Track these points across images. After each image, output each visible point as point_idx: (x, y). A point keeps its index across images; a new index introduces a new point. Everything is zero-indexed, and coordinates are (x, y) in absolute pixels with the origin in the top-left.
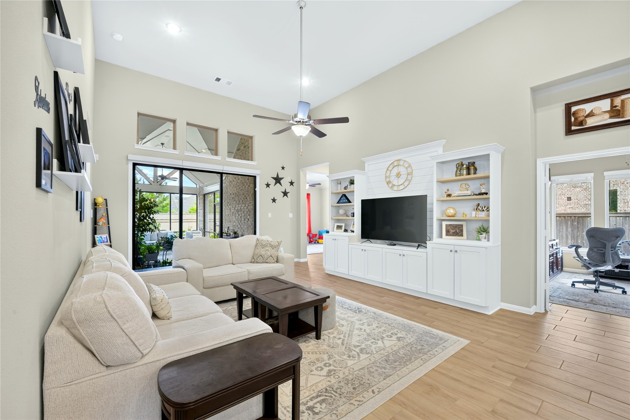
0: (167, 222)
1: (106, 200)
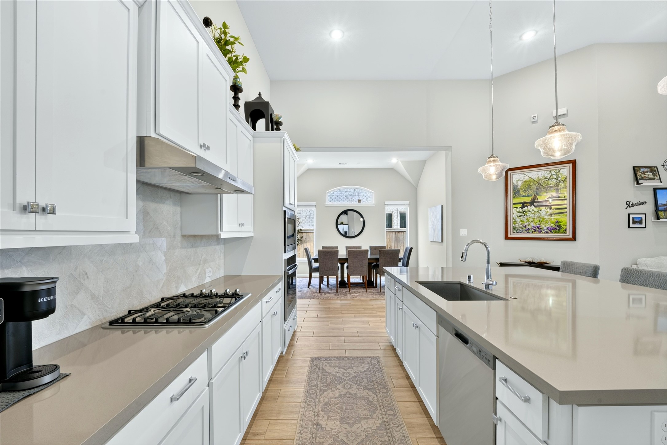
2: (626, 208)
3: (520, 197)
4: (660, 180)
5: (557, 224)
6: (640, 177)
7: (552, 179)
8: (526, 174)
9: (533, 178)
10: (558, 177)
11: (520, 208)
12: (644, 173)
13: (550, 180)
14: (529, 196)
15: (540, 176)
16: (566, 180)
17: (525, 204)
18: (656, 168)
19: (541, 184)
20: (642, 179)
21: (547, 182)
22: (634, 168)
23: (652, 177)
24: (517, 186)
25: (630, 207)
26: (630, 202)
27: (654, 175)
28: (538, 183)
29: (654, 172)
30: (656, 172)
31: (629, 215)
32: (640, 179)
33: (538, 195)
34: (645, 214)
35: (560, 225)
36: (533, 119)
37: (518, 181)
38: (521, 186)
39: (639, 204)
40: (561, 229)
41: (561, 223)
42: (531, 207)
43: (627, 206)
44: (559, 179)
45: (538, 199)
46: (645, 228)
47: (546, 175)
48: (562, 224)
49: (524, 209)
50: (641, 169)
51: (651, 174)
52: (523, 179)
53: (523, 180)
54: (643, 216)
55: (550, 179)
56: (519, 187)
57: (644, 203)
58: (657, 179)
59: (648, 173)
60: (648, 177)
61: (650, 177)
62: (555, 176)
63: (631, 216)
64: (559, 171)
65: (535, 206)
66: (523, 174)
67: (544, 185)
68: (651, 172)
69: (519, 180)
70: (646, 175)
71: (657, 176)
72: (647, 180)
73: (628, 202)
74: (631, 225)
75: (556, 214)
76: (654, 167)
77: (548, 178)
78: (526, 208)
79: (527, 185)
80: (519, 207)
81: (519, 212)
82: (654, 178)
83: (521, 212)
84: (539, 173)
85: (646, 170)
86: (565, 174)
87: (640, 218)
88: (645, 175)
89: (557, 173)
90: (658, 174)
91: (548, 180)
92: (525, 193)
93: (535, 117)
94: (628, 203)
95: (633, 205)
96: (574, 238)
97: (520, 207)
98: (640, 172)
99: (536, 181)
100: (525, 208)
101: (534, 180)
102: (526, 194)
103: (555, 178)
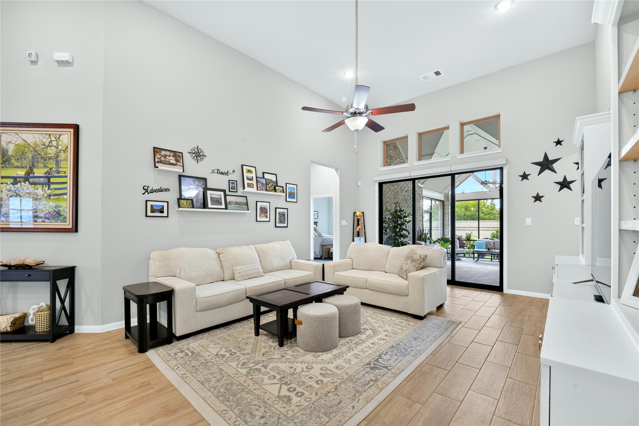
0: (458, 227)
1: (363, 213)
2: (143, 194)
3: (11, 168)
4: (182, 168)
5: (56, 210)
6: (158, 160)
7: (52, 146)
8: (20, 135)
9: (28, 142)
10: (58, 144)
11: (11, 185)
12: (165, 156)
13: (49, 148)
14: (22, 167)
15: (38, 140)
16: (67, 149)
17: (18, 179)
18: (181, 154)
19: (39, 152)
20: (161, 162)
21: (45, 150)
22: (154, 148)
23: (174, 162)
24: (7, 151)
25: (148, 193)
26: (149, 187)
27: (177, 161)
28: (35, 150)
29: (177, 158)
30: (180, 158)
31: (147, 201)
32: (158, 162)
33: (35, 167)
34: (168, 202)
35: (60, 211)
36: (29, 56)
37: (10, 144)
38: (13, 152)
39: (161, 190)
40: (61, 216)
41: (61, 207)
42: (25, 183)
43: (145, 191)
44: (60, 148)
45: (34, 173)
46: (167, 218)
47: (44, 140)
48: (62, 209)
49: (16, 186)
50: (162, 152)
51: (174, 159)
52: (16, 142)
53: (14, 143)
54: (165, 205)
55: (48, 146)
56: (10, 153)
57: (167, 190)
58: (179, 165)
59: (170, 157)
60: (169, 162)
61: (171, 161)
62: (54, 143)
63: (149, 203)
64: (60, 136)
65: (31, 184)
66: (15, 134)
67: (42, 154)
68: (174, 156)
69: (10, 142)
70: (167, 159)
71: (180, 162)
72: (168, 164)
73: (145, 186)
74: (149, 214)
75: (55, 195)
76: (180, 153)
77: (47, 144)
78: (19, 184)
79: (21, 152)
80: (9, 183)
81: (9, 190)
82: (176, 163)
83: (13, 191)
84: (37, 136)
85: (168, 153)
86: (66, 142)
87: (161, 206)
88: (165, 159)
89: (58, 139)
90: (181, 160)
91: (47, 147)
92: (18, 162)
93: (32, 54)
94: (146, 188)
95: (153, 191)
96: (75, 229)
97: (11, 183)
98: (160, 155)
99: (33, 148)
100: (17, 184)
101: (29, 144)
102: (19, 164)
103: (55, 145)
